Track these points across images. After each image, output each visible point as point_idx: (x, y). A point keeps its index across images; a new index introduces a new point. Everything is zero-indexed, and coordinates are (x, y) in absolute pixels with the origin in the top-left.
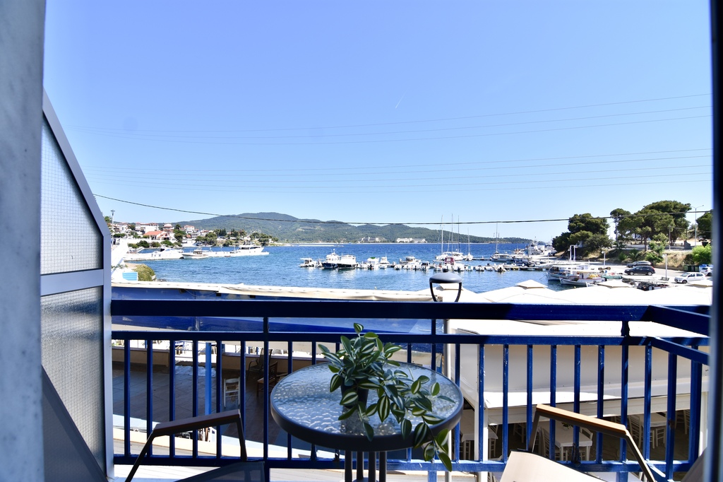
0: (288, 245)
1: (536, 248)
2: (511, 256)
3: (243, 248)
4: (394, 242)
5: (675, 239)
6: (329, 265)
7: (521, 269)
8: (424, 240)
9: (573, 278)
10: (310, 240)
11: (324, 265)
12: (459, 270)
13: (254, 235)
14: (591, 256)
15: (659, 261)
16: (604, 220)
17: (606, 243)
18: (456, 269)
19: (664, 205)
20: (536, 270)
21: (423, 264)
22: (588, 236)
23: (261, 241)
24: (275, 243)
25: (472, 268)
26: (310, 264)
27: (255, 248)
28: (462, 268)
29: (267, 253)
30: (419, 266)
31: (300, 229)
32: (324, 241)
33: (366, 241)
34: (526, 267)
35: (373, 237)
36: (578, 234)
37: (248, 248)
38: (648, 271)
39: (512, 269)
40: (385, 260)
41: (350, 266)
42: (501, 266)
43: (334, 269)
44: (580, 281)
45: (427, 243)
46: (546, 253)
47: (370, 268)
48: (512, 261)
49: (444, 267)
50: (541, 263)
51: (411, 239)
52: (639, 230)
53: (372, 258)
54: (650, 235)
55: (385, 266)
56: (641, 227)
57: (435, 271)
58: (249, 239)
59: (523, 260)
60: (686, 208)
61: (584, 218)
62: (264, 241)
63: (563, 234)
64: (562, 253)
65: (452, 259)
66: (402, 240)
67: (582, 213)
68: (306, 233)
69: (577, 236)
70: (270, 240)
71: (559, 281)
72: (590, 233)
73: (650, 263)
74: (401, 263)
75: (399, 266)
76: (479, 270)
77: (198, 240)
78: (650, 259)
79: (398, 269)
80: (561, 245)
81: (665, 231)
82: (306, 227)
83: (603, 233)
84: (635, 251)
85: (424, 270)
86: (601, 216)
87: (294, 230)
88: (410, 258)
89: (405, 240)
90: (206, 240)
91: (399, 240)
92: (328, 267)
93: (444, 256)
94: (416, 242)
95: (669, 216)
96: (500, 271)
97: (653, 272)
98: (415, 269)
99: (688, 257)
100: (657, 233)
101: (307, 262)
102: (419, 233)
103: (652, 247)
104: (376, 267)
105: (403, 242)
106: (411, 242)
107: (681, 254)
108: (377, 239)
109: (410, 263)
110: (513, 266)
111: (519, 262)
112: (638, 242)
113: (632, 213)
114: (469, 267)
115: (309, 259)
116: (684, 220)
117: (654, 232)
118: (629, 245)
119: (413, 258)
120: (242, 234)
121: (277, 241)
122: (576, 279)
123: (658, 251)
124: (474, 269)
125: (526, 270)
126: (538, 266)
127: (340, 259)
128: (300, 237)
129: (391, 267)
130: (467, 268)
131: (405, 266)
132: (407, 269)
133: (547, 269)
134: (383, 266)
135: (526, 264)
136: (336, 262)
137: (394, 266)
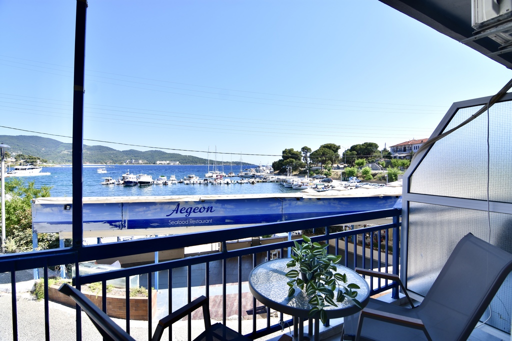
1: (261, 168)
2: (251, 174)
4: (154, 164)
5: (333, 164)
6: (131, 182)
7: (263, 182)
8: (178, 163)
11: (125, 182)
12: (228, 183)
14: (295, 173)
15: (330, 175)
16: (300, 153)
17: (302, 166)
18: (226, 182)
19: (330, 146)
20: (271, 182)
24: (45, 164)
26: (111, 182)
27: (32, 169)
28: (230, 182)
30: (202, 182)
32: (91, 162)
33: (131, 163)
34: (264, 180)
35: (137, 160)
36: (288, 160)
38: (330, 181)
39: (258, 182)
40: (173, 177)
41: (149, 183)
42: (253, 180)
43: (135, 185)
44: (302, 187)
47: (165, 184)
48: (253, 176)
49: (219, 181)
50: (272, 178)
51: (168, 162)
52: (320, 159)
53: (162, 176)
54: (323, 162)
55: (176, 182)
56: (320, 157)
57: (212, 184)
59: (261, 176)
60: (338, 148)
61: (290, 151)
62: (32, 162)
63: (280, 160)
64: (278, 171)
65: (221, 176)
66: (161, 162)
67: (289, 148)
69: (288, 162)
70: (39, 161)
71: (291, 187)
72: (294, 160)
73: (326, 177)
75: (187, 182)
76: (241, 183)
78: (326, 175)
79: (187, 184)
80: (279, 167)
81: (331, 159)
83: (300, 160)
84: (317, 170)
85: (207, 184)
86: (299, 151)
88: (191, 176)
89: (163, 162)
91: (158, 162)
92: (128, 184)
93: (210, 174)
94: (172, 164)
95: (332, 151)
96: (253, 183)
97: (332, 181)
98: (200, 184)
99: (343, 173)
102: (173, 157)
103: (325, 168)
104: (169, 183)
105: (162, 164)
106: (168, 164)
107: (340, 172)
108: (140, 162)
109: (192, 179)
110: (258, 180)
112: (316, 165)
113: (313, 150)
114: (234, 181)
115: (110, 178)
116: (338, 154)
117: (326, 160)
118: (314, 167)
119: (194, 176)
121: (46, 162)
122: (300, 186)
123: (329, 170)
124: (237, 182)
125: (266, 182)
126: (271, 180)
127: (139, 177)
128: (66, 159)
129: (180, 182)
130: (233, 182)
131: (192, 182)
132: (193, 184)
133: (277, 182)
134: (174, 182)
135: (265, 179)
136: (135, 180)
137: (182, 182)
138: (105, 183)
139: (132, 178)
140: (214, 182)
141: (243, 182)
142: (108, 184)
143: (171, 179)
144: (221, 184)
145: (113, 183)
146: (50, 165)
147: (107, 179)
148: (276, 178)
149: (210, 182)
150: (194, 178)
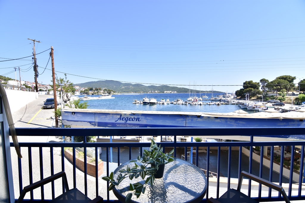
1: (227, 95)
4: (163, 93)
5: (288, 91)
6: (146, 102)
7: (226, 104)
8: (176, 92)
10: (127, 92)
11: (143, 103)
12: (200, 105)
14: (253, 98)
15: (284, 100)
16: (258, 83)
17: (259, 93)
18: (199, 104)
19: (285, 77)
20: (232, 104)
23: (108, 93)
24: (114, 93)
25: (206, 104)
27: (108, 95)
28: (202, 104)
29: (114, 98)
30: (184, 103)
31: (123, 87)
32: (133, 92)
33: (152, 92)
34: (227, 103)
35: (154, 91)
36: (248, 89)
37: (105, 96)
38: (282, 105)
39: (222, 104)
41: (155, 103)
42: (218, 102)
43: (148, 104)
44: (256, 109)
45: (177, 93)
46: (233, 97)
47: (163, 104)
48: (220, 100)
49: (194, 103)
50: (233, 101)
51: (170, 92)
52: (275, 87)
53: (162, 100)
54: (279, 90)
55: (169, 103)
56: (275, 86)
57: (191, 105)
59: (225, 100)
60: (294, 78)
61: (250, 83)
62: (109, 92)
63: (241, 89)
64: (240, 97)
65: (196, 100)
66: (167, 92)
67: (249, 81)
68: (126, 89)
69: (247, 90)
70: (112, 92)
72: (253, 89)
73: (279, 101)
74: (175, 102)
75: (176, 103)
76: (210, 105)
77: (81, 92)
78: (280, 100)
79: (175, 104)
80: (240, 94)
81: (286, 88)
82: (126, 87)
83: (258, 89)
84: (272, 96)
85: (186, 105)
86: (257, 82)
87: (121, 88)
88: (179, 99)
90: (84, 92)
91: (165, 92)
92: (145, 103)
93: (190, 99)
94: (172, 93)
95: (287, 82)
96: (218, 105)
97: (284, 105)
98: (182, 104)
99: (297, 99)
100: (282, 89)
102: (173, 89)
103: (280, 95)
104: (165, 104)
106: (170, 93)
107: (293, 98)
108: (156, 92)
109: (179, 101)
112: (272, 93)
113: (270, 81)
114: (205, 103)
115: (136, 100)
116: (293, 84)
117: (281, 89)
118: (270, 94)
119: (180, 99)
120: (100, 89)
122: (254, 108)
123: (283, 96)
124: (207, 104)
125: (228, 104)
126: (233, 103)
127: (150, 100)
128: (123, 91)
129: (172, 103)
130: (204, 103)
131: (178, 103)
132: (179, 104)
133: (237, 104)
134: (168, 103)
135: (228, 102)
136: (148, 102)
137: (173, 103)
138: (134, 102)
139: (147, 100)
140: (192, 103)
141: (211, 103)
142: (135, 103)
143: (167, 101)
144: (196, 105)
145: (138, 103)
146: (117, 94)
147: (135, 101)
148: (237, 102)
149: (189, 103)
150: (180, 101)
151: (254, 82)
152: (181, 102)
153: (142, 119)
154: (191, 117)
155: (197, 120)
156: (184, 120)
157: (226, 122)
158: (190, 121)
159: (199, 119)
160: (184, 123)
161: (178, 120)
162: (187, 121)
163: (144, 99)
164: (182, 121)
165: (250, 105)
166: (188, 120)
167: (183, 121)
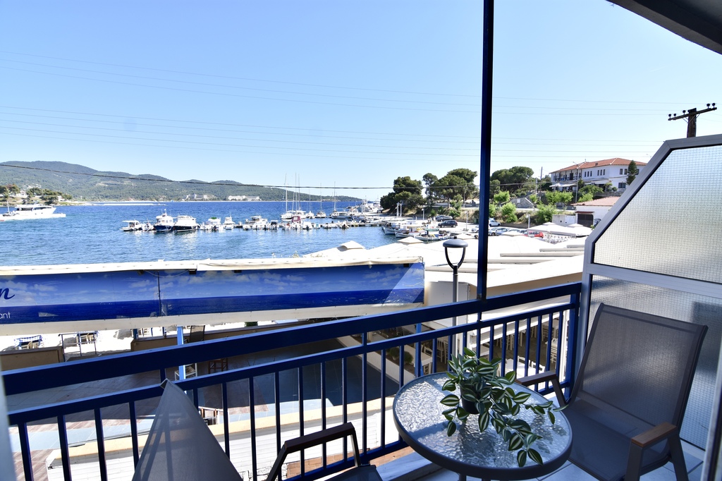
0: (86, 204)
2: (349, 214)
3: (23, 209)
4: (225, 200)
5: (466, 199)
6: (164, 227)
7: (360, 226)
8: (258, 198)
9: (404, 232)
11: (156, 228)
12: (308, 229)
13: (33, 191)
14: (410, 212)
15: (458, 216)
16: (420, 182)
17: (420, 201)
18: (305, 227)
19: (461, 172)
20: (372, 226)
21: (272, 223)
22: (408, 196)
25: (319, 226)
26: (137, 227)
28: (310, 227)
29: (63, 215)
30: (269, 226)
31: (102, 184)
33: (192, 199)
34: (363, 223)
35: (201, 195)
37: (31, 209)
38: (453, 224)
39: (353, 226)
40: (229, 220)
41: (190, 228)
42: (344, 223)
43: (171, 232)
46: (375, 210)
47: (215, 229)
48: (351, 218)
49: (293, 225)
50: (375, 219)
51: (244, 197)
52: (445, 191)
53: (213, 218)
54: (451, 196)
55: (232, 227)
56: (446, 189)
58: (26, 196)
59: (360, 217)
60: (474, 175)
61: (405, 180)
64: (388, 210)
65: (299, 217)
66: (234, 197)
67: (404, 176)
68: (111, 188)
69: (401, 196)
70: (60, 198)
71: (394, 234)
72: (410, 194)
73: (451, 218)
74: (247, 223)
75: (248, 226)
76: (327, 228)
78: (452, 215)
79: (247, 229)
80: (389, 204)
81: (461, 192)
82: (110, 182)
83: (419, 193)
84: (440, 208)
85: (275, 229)
86: (418, 180)
87: (92, 185)
89: (238, 197)
91: (230, 198)
92: (160, 230)
93: (288, 215)
94: (249, 200)
95: (464, 180)
96: (344, 227)
97: (456, 224)
98: (265, 229)
99: (477, 213)
100: (456, 194)
101: (132, 224)
102: (252, 190)
103: (452, 205)
104: (221, 229)
105: (236, 200)
106: (244, 200)
107: (472, 211)
108: (205, 197)
109: (258, 222)
110: (353, 223)
111: (357, 219)
112: (441, 201)
113: (439, 178)
114: (317, 225)
115: (135, 222)
116: (473, 184)
117: (455, 193)
118: (438, 203)
119: (260, 217)
120: (13, 189)
121: (70, 198)
123: (457, 208)
124: (321, 226)
125: (364, 226)
126: (373, 222)
127: (175, 220)
128: (102, 193)
129: (237, 227)
130: (315, 226)
131: (254, 226)
132: (256, 229)
133: (380, 225)
134: (228, 226)
135: (363, 221)
136: (172, 224)
137: (241, 227)
139: (167, 221)
140: (287, 227)
141: (329, 225)
142: (132, 230)
143: (226, 222)
144: (296, 229)
145: (140, 229)
147: (130, 223)
148: (381, 220)
149: (281, 227)
150: (261, 220)
151: (412, 179)
152: (262, 223)
153: (19, 292)
154: (173, 274)
155: (191, 282)
156: (152, 283)
157: (262, 280)
158: (170, 285)
159: (195, 279)
160: (154, 292)
161: (135, 285)
162: (162, 287)
163: (158, 217)
164: (148, 287)
165: (402, 227)
166: (166, 284)
167: (153, 286)
